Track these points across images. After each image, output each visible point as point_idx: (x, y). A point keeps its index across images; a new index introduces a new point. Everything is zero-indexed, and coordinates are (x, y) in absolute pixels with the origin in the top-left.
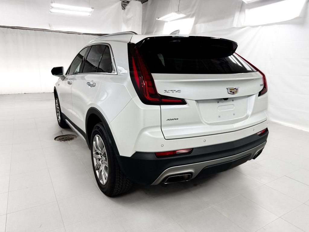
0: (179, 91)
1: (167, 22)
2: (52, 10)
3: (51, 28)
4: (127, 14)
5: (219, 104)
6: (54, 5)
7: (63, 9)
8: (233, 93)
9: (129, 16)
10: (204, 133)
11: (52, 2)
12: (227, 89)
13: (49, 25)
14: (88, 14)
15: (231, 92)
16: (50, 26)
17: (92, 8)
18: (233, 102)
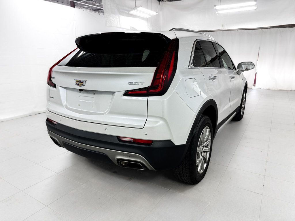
2: (219, 12)
3: (223, 28)
5: (80, 93)
6: (218, 7)
8: (78, 85)
11: (215, 6)
12: (75, 80)
13: (222, 25)
14: (255, 8)
15: (76, 83)
16: (223, 26)
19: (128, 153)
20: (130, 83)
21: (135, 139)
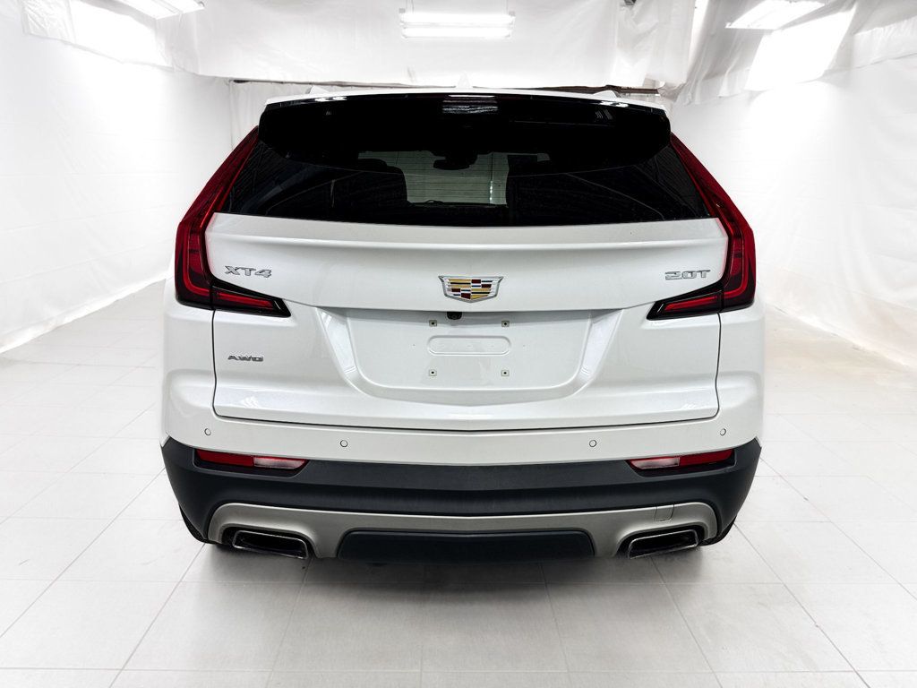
0: (266, 273)
1: (770, 32)
2: (408, 32)
3: (412, 81)
4: (637, 21)
5: (433, 328)
6: (409, 16)
7: (433, 25)
8: (463, 295)
9: (643, 26)
10: (357, 418)
11: (402, 11)
12: (441, 278)
13: (409, 71)
14: (505, 32)
15: (454, 290)
16: (410, 74)
17: (512, 14)
18: (505, 328)
19: (672, 506)
20: (672, 275)
21: (684, 458)
